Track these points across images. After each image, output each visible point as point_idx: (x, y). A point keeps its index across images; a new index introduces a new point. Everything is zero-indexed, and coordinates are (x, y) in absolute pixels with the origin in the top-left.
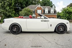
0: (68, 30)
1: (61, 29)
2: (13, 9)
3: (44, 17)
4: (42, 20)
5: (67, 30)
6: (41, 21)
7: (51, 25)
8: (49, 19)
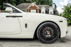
0: (63, 35)
1: (49, 33)
3: (13, 8)
4: (8, 14)
5: (61, 37)
6: (7, 17)
7: (26, 25)
8: (23, 14)
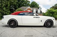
1: (49, 24)
2: (9, 10)
7: (41, 21)
